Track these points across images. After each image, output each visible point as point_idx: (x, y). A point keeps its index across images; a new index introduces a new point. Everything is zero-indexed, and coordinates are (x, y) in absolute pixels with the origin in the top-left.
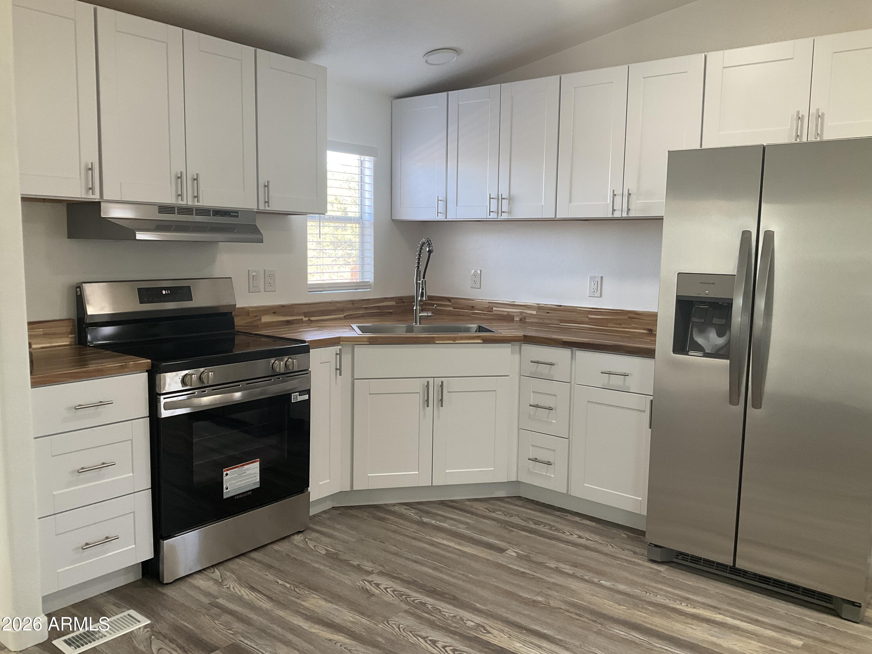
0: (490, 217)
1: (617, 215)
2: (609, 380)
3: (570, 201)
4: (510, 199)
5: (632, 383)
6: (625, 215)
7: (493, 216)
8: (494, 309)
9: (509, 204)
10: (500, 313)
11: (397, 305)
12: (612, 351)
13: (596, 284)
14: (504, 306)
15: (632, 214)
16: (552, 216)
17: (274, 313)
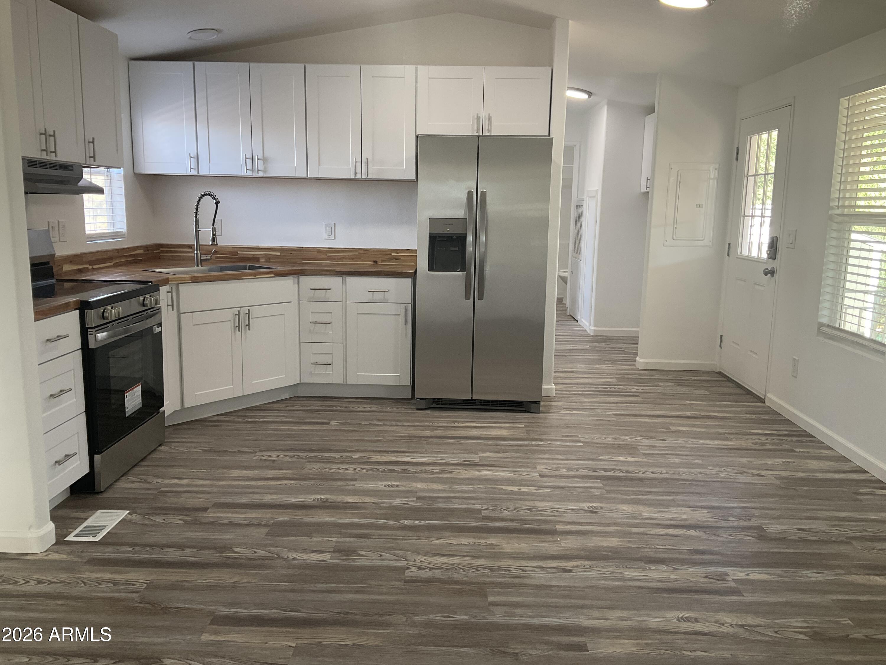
0: (247, 174)
1: (359, 177)
2: (373, 296)
3: (319, 165)
4: (265, 160)
5: (391, 297)
6: (364, 177)
7: (249, 173)
8: (239, 252)
9: (264, 164)
10: (244, 256)
11: (145, 252)
12: (372, 275)
13: (330, 229)
14: (249, 250)
15: (370, 177)
16: (305, 175)
17: (71, 262)
